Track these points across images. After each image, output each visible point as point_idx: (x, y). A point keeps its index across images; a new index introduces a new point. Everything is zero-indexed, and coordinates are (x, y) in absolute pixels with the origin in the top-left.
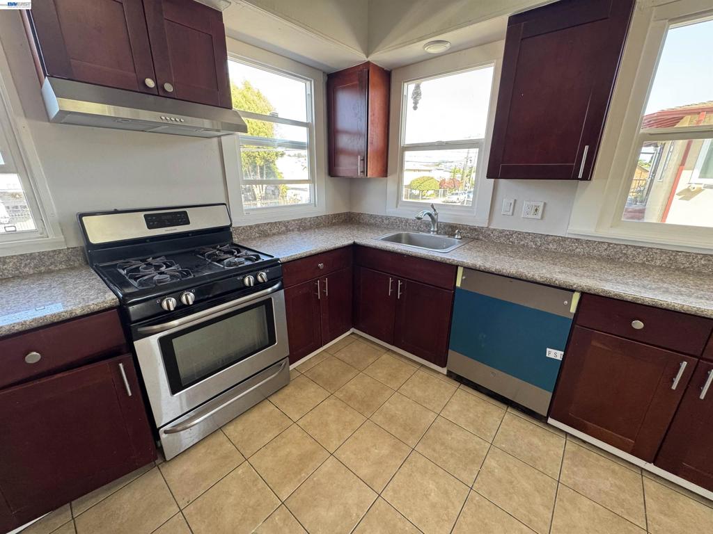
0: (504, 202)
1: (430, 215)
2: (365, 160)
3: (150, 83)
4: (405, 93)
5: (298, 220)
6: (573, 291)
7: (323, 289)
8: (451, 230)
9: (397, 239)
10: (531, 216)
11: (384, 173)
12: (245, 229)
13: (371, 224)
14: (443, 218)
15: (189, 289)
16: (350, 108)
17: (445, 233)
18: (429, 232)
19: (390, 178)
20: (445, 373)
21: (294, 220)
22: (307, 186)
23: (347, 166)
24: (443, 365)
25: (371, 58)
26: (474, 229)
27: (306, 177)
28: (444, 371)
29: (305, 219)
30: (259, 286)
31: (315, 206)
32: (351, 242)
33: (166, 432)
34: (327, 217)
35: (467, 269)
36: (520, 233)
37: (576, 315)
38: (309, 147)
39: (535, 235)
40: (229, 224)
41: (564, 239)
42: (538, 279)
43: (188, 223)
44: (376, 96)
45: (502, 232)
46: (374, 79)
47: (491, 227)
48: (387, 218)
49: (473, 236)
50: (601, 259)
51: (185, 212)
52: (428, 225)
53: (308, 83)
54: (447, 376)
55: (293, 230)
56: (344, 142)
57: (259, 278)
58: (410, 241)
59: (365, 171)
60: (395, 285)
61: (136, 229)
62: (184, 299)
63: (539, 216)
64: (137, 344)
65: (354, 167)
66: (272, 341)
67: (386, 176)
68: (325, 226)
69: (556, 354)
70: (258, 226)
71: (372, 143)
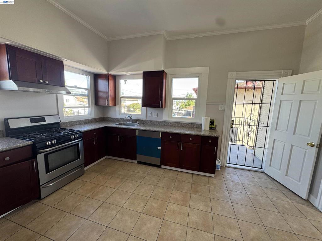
0: (149, 113)
1: (130, 117)
2: (108, 101)
3: (41, 81)
4: (120, 82)
5: (84, 120)
6: (160, 132)
7: (95, 141)
8: (136, 121)
9: (120, 124)
10: (155, 116)
11: (115, 104)
12: (64, 123)
13: (112, 121)
14: (134, 118)
15: (54, 139)
16: (102, 85)
17: (135, 122)
18: (130, 122)
19: (117, 106)
20: (137, 162)
21: (83, 120)
22: (87, 108)
23: (102, 102)
24: (135, 159)
25: (109, 73)
26: (142, 121)
27: (87, 106)
28: (136, 162)
29: (87, 120)
30: (75, 139)
31: (90, 115)
32: (105, 126)
33: (43, 188)
34: (95, 119)
35: (139, 130)
36: (153, 121)
37: (161, 137)
38: (88, 96)
39: (157, 121)
40: (59, 121)
41: (163, 122)
42: (153, 130)
43: (45, 121)
44: (111, 82)
45: (149, 121)
46: (110, 78)
47: (147, 120)
48: (117, 119)
49: (142, 122)
50: (170, 126)
51: (44, 118)
52: (130, 120)
53: (88, 77)
54: (137, 163)
55: (82, 124)
56: (101, 94)
57: (76, 136)
58: (124, 125)
59: (108, 104)
60: (120, 138)
61: (26, 123)
62: (53, 142)
63: (157, 116)
64: (38, 156)
65: (105, 103)
66: (79, 158)
67: (116, 106)
68: (94, 122)
69: (159, 148)
70: (69, 122)
71: (110, 96)
